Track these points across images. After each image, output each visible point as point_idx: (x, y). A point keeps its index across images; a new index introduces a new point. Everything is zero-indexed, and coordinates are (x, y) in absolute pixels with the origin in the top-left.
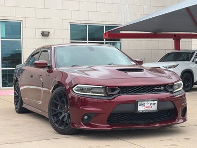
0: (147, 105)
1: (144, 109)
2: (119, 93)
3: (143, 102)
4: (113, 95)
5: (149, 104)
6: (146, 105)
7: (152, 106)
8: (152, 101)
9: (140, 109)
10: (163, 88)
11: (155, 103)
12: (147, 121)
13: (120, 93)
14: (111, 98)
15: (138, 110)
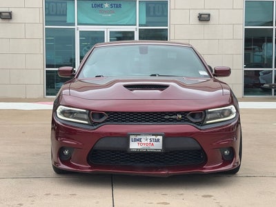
0: (145, 141)
1: (139, 147)
2: (106, 121)
3: (138, 137)
4: (99, 123)
5: (149, 141)
6: (143, 141)
7: (154, 143)
8: (153, 135)
9: (134, 146)
11: (158, 140)
12: (152, 165)
13: (108, 121)
14: (95, 127)
15: (131, 147)
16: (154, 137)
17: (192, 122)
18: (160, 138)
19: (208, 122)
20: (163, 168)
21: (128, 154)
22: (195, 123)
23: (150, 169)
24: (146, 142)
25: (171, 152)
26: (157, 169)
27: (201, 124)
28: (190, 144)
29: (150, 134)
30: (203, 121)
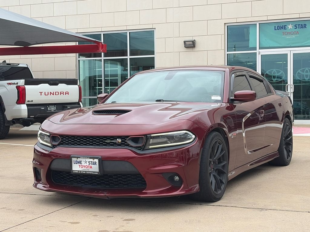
1: (80, 169)
3: (79, 160)
5: (88, 163)
6: (83, 163)
7: (93, 166)
8: (90, 158)
9: (76, 168)
10: (119, 140)
11: (95, 163)
15: (73, 169)
16: (92, 160)
17: (131, 146)
18: (97, 161)
19: (150, 147)
20: (103, 191)
21: (72, 175)
22: (136, 148)
23: (92, 191)
24: (85, 165)
25: (115, 175)
26: (98, 191)
27: (143, 148)
28: (127, 168)
29: (88, 157)
30: (144, 146)
